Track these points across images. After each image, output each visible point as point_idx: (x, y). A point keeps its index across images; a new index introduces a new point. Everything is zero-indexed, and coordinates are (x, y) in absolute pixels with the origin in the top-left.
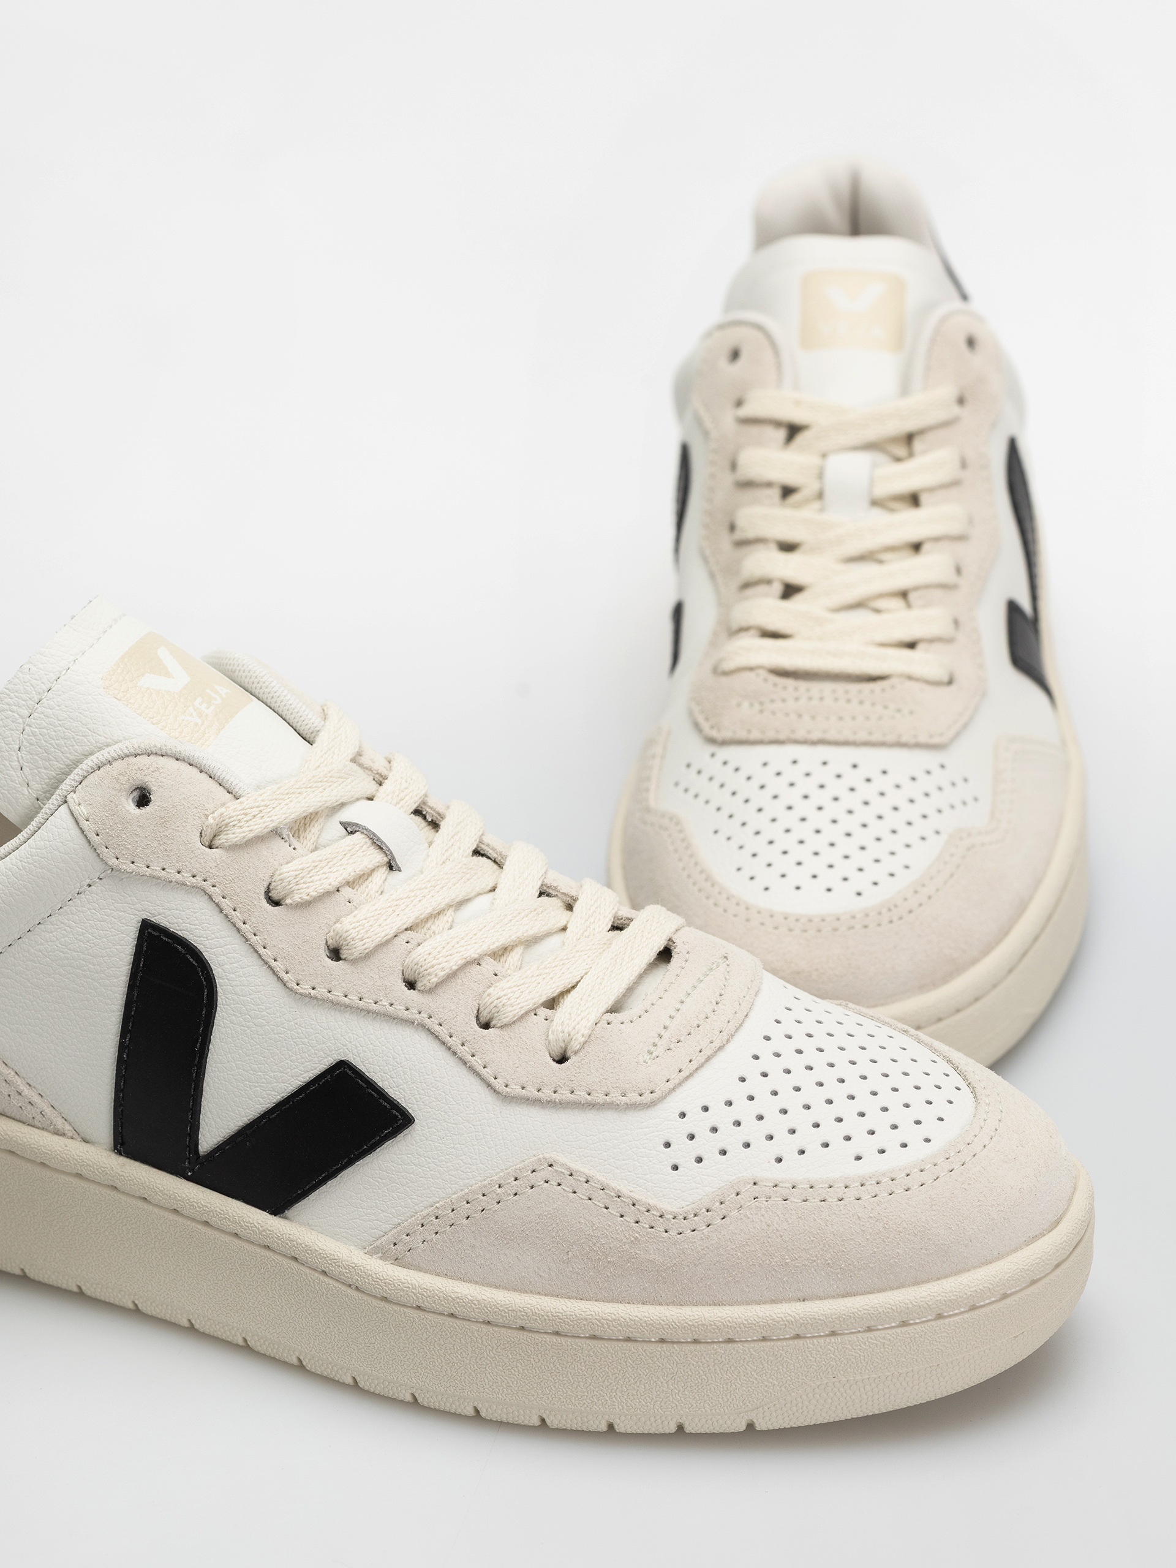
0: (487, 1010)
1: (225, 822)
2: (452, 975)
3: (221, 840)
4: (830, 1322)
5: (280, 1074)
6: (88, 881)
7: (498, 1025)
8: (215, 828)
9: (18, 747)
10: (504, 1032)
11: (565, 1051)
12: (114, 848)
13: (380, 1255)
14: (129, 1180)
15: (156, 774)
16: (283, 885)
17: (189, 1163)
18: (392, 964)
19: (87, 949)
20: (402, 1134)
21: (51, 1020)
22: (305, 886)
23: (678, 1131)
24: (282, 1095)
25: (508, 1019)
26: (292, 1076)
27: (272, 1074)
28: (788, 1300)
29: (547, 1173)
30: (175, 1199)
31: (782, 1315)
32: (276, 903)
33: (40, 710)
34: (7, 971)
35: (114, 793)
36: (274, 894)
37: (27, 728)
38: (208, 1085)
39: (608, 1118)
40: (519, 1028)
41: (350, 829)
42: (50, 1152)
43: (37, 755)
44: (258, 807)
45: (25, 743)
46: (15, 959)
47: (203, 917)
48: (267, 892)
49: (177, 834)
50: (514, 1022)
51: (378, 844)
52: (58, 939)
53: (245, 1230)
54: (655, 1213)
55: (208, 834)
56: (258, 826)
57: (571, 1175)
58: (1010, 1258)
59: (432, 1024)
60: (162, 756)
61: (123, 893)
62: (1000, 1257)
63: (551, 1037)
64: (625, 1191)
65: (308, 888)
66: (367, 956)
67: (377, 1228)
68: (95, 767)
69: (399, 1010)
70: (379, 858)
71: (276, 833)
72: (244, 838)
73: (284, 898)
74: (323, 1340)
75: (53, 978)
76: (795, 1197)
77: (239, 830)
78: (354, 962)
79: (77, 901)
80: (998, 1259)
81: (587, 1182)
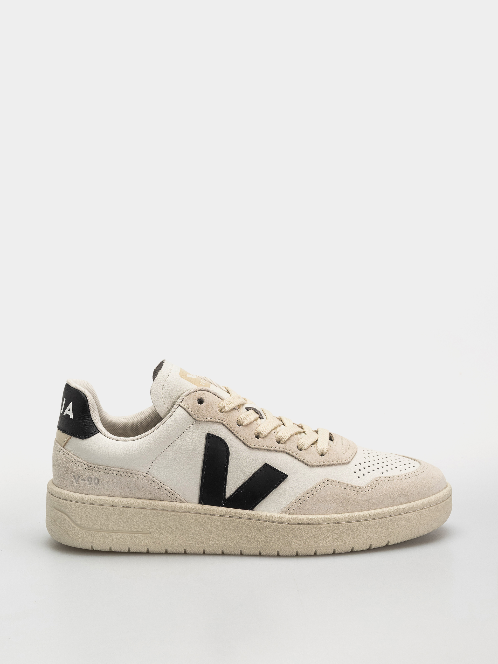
0: (300, 446)
1: (224, 405)
2: (289, 439)
3: (224, 410)
4: (407, 509)
5: (248, 470)
6: (189, 426)
7: (304, 449)
8: (222, 407)
9: (162, 394)
10: (306, 451)
11: (323, 453)
12: (197, 415)
13: (285, 513)
14: (206, 510)
15: (204, 395)
16: (242, 420)
17: (223, 501)
18: (273, 437)
19: (191, 444)
20: (285, 481)
21: (180, 468)
22: (247, 420)
23: (356, 469)
24: (250, 476)
25: (306, 447)
26: (252, 470)
27: (246, 471)
28: (395, 505)
29: (328, 482)
30: (221, 512)
31: (395, 509)
32: (240, 426)
33: (166, 383)
34: (166, 456)
35: (194, 401)
36: (239, 423)
37: (164, 388)
38: (228, 477)
39: (338, 467)
40: (309, 450)
41: (248, 409)
42: (181, 507)
43: (167, 395)
44: (231, 401)
45: (164, 392)
46: (168, 452)
47: (223, 431)
48: (237, 422)
49: (213, 409)
50: (307, 448)
51: (257, 412)
52: (181, 444)
53: (243, 515)
54: (358, 487)
55: (220, 408)
56: (232, 406)
57: (334, 482)
58: (442, 491)
59: (287, 451)
60: (203, 391)
61: (200, 427)
62: (440, 491)
63: (318, 450)
64: (349, 483)
65: (247, 421)
66: (266, 436)
67: (282, 507)
68: (186, 396)
69: (277, 449)
70: (258, 416)
71: (235, 409)
72: (229, 409)
73: (242, 424)
74: (269, 542)
75: (181, 455)
76: (391, 479)
77: (228, 407)
78: (263, 438)
79: (186, 432)
80: (440, 492)
81: (338, 483)
